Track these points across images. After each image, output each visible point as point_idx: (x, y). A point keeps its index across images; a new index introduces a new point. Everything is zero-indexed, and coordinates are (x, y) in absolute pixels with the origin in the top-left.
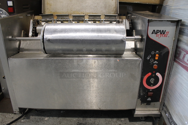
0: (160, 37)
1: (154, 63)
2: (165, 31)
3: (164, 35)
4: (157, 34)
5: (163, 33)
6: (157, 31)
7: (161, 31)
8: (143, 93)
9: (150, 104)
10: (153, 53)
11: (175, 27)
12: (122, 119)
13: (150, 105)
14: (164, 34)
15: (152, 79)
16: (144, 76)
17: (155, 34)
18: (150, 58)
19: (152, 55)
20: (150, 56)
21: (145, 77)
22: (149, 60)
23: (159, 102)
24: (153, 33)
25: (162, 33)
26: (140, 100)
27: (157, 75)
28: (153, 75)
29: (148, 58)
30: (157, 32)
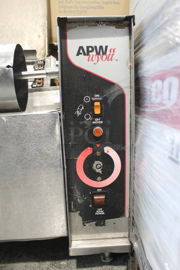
0: (98, 60)
1: (94, 122)
2: (106, 47)
3: (105, 57)
4: (88, 54)
5: (102, 51)
6: (88, 47)
7: (96, 47)
8: (82, 198)
9: (104, 223)
10: (87, 99)
11: (127, 37)
12: (63, 263)
13: (104, 225)
14: (104, 53)
15: (96, 162)
16: (77, 157)
17: (85, 55)
18: (83, 112)
19: (86, 105)
20: (81, 108)
21: (79, 158)
22: (82, 116)
23: (125, 216)
24: (78, 54)
25: (101, 53)
26: (80, 214)
27: (106, 152)
28: (98, 153)
29: (78, 113)
30: (88, 52)
